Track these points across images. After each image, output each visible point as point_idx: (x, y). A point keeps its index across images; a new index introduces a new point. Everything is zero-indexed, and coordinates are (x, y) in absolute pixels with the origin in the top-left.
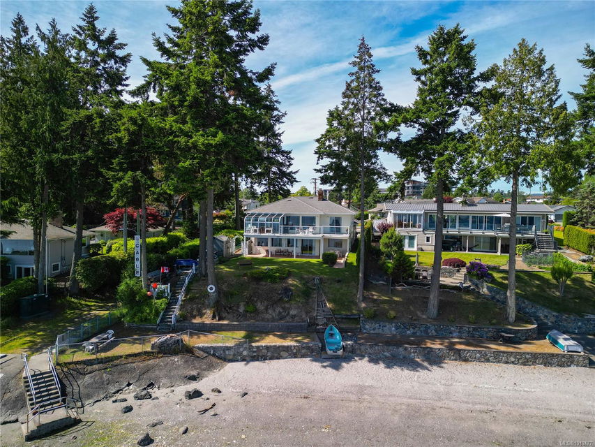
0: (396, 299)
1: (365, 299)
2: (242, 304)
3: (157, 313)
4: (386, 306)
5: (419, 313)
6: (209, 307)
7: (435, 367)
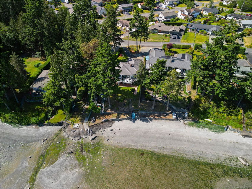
0: (146, 105)
1: (140, 105)
2: (116, 108)
3: (100, 110)
4: (144, 107)
5: (150, 108)
6: (109, 109)
7: (151, 122)
